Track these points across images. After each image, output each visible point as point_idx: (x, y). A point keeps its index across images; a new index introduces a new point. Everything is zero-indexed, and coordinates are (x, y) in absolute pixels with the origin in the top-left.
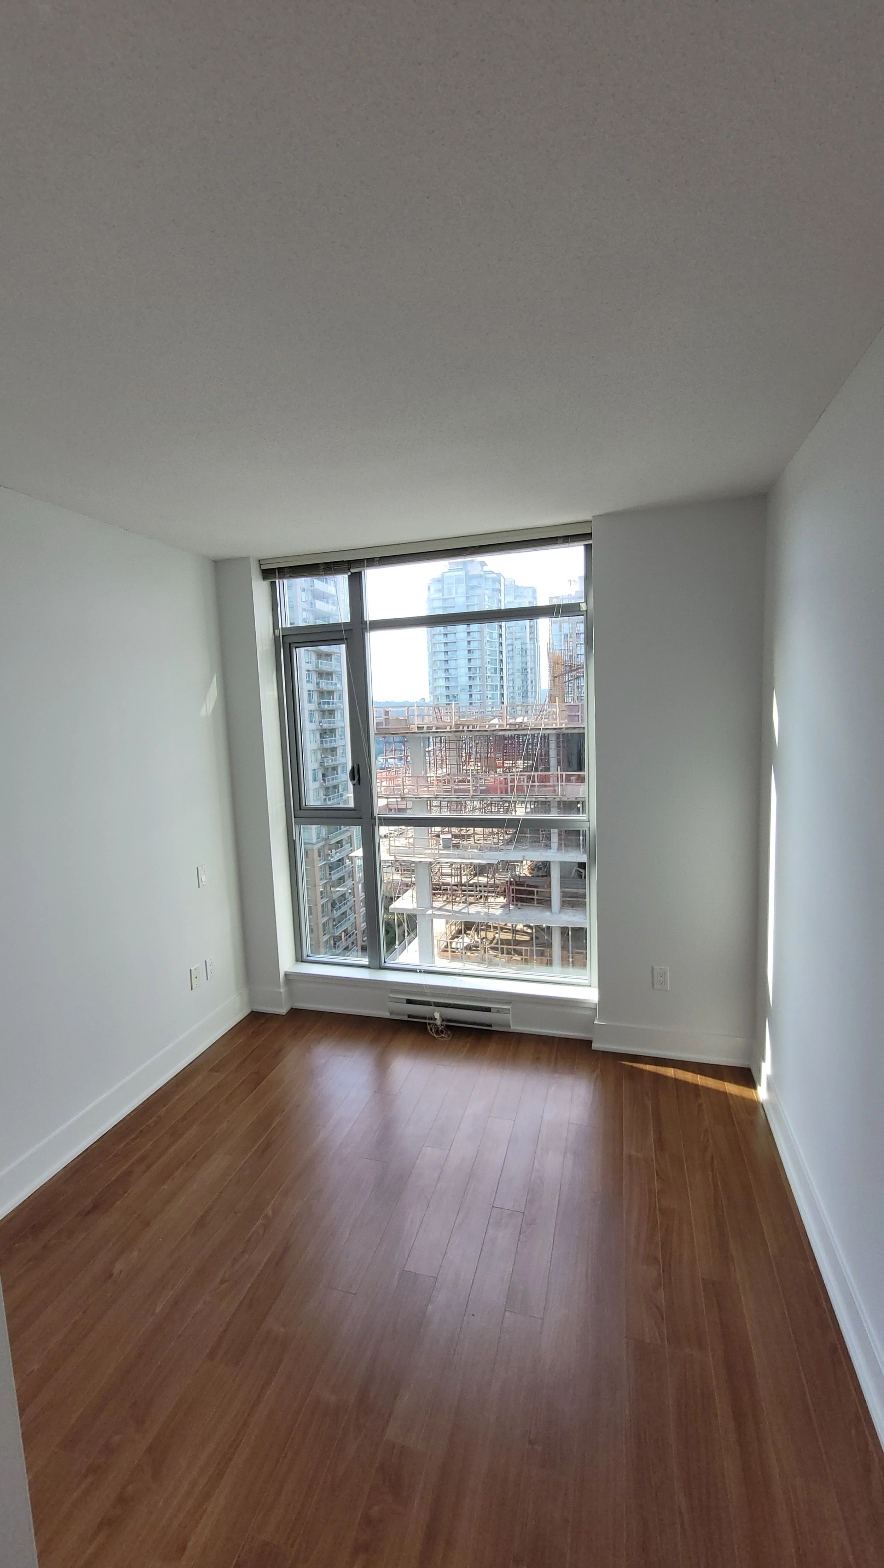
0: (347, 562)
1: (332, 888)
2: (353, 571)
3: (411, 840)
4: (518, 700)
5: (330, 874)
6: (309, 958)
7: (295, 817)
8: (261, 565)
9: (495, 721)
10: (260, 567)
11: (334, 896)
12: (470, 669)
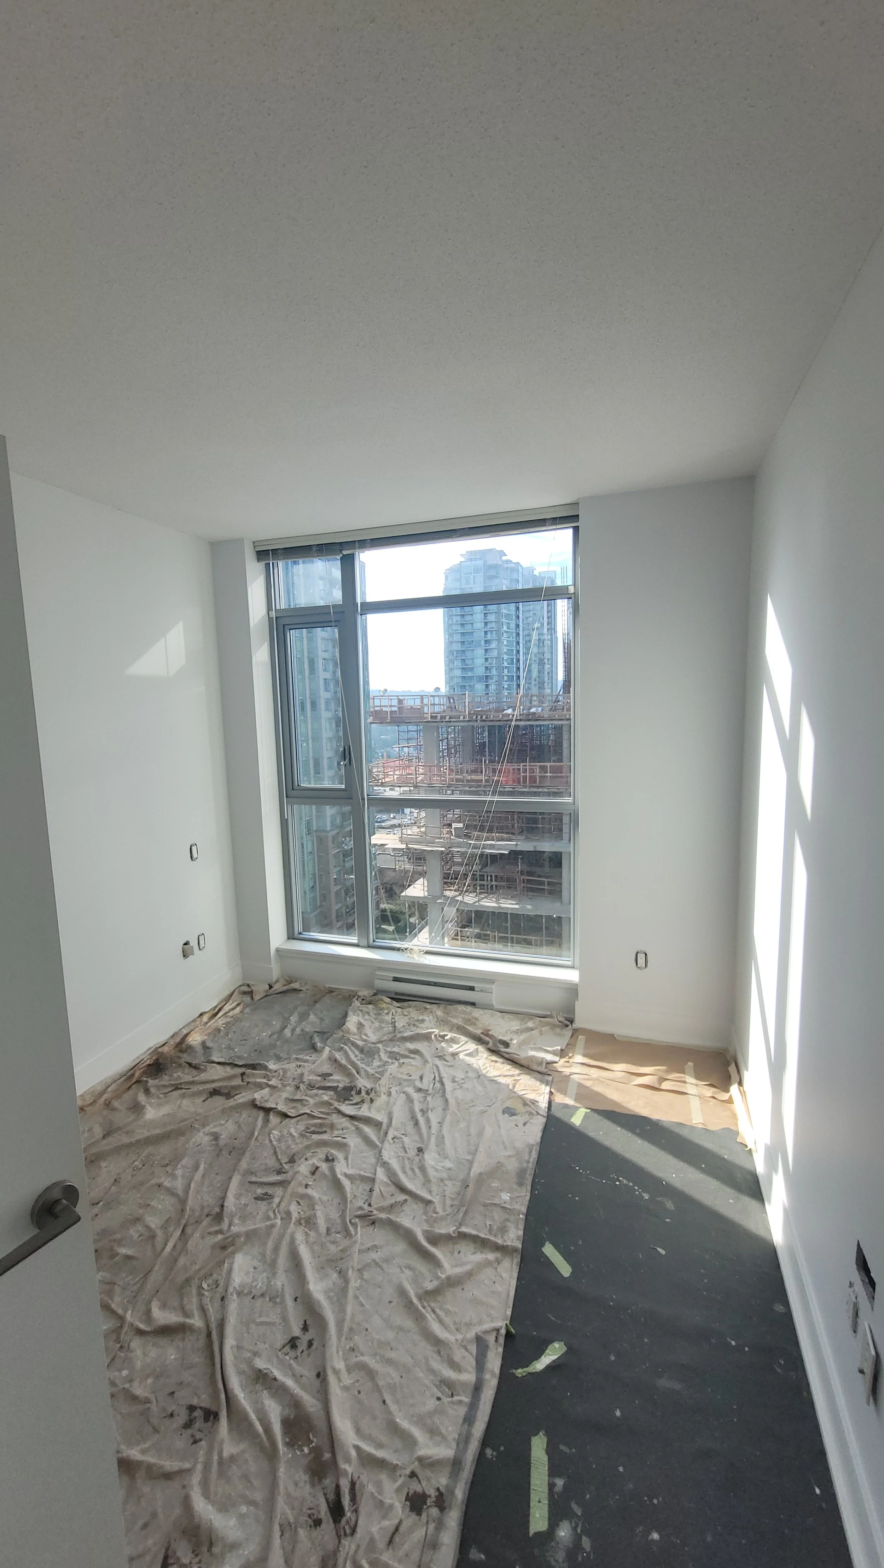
0: (339, 544)
1: (346, 876)
2: (345, 552)
3: (423, 829)
4: (535, 690)
5: (344, 861)
6: (300, 936)
7: (287, 797)
8: (255, 547)
9: (510, 711)
10: (254, 548)
11: (347, 883)
12: (486, 660)
